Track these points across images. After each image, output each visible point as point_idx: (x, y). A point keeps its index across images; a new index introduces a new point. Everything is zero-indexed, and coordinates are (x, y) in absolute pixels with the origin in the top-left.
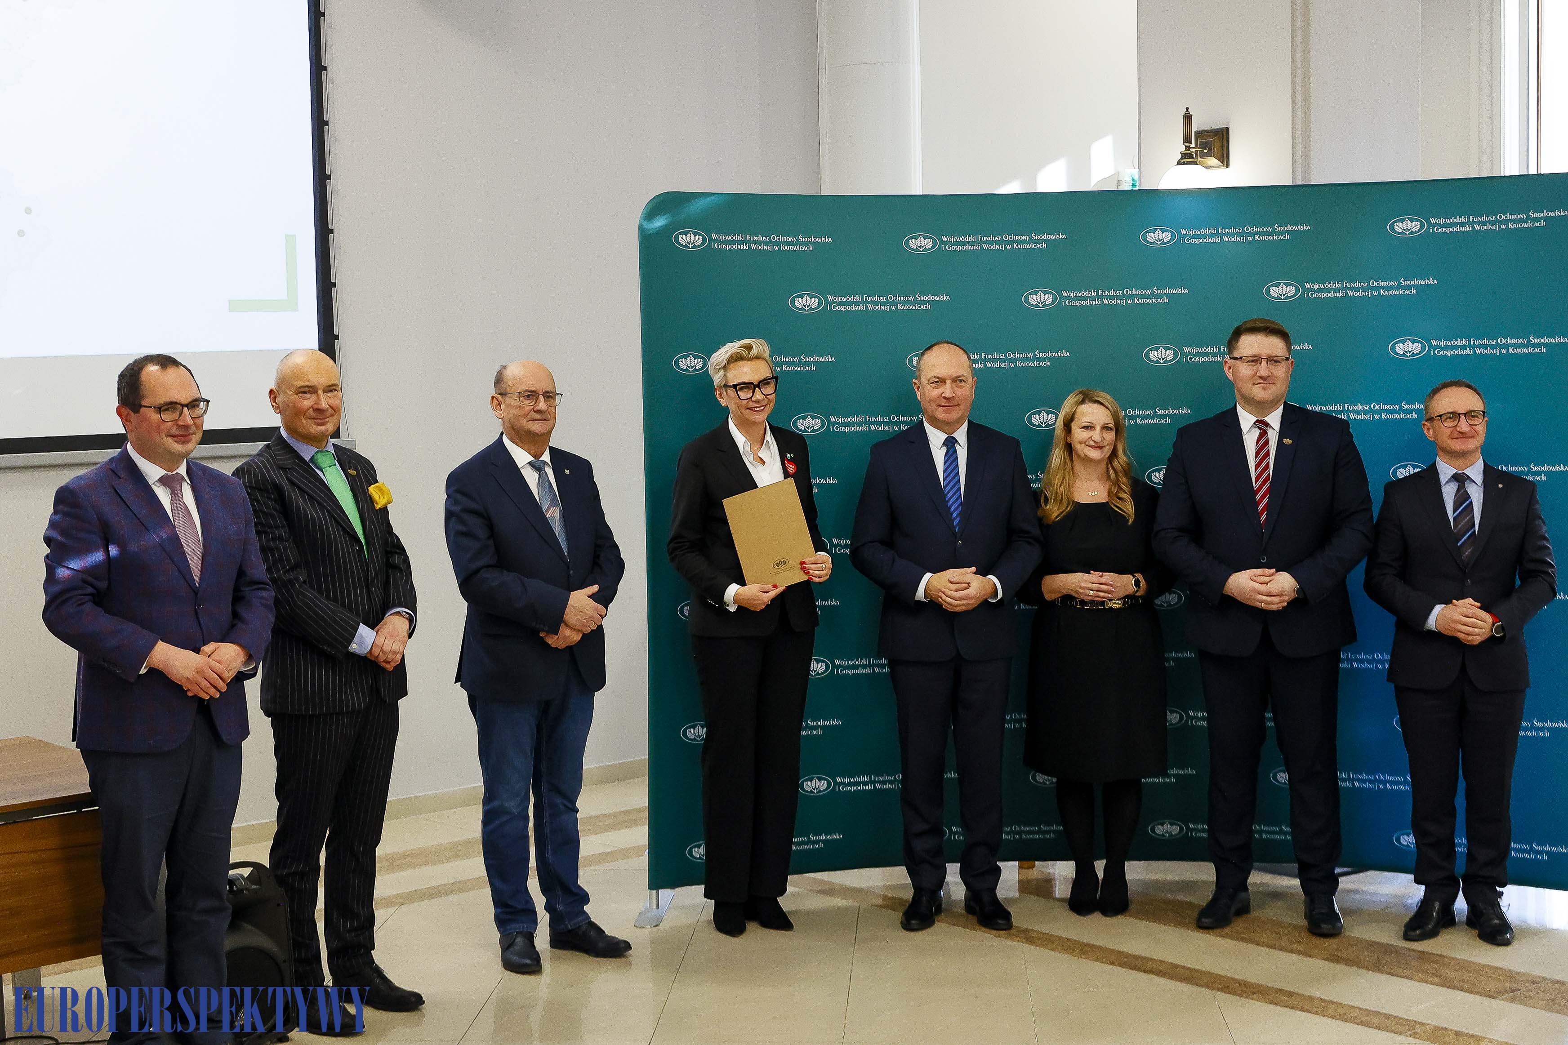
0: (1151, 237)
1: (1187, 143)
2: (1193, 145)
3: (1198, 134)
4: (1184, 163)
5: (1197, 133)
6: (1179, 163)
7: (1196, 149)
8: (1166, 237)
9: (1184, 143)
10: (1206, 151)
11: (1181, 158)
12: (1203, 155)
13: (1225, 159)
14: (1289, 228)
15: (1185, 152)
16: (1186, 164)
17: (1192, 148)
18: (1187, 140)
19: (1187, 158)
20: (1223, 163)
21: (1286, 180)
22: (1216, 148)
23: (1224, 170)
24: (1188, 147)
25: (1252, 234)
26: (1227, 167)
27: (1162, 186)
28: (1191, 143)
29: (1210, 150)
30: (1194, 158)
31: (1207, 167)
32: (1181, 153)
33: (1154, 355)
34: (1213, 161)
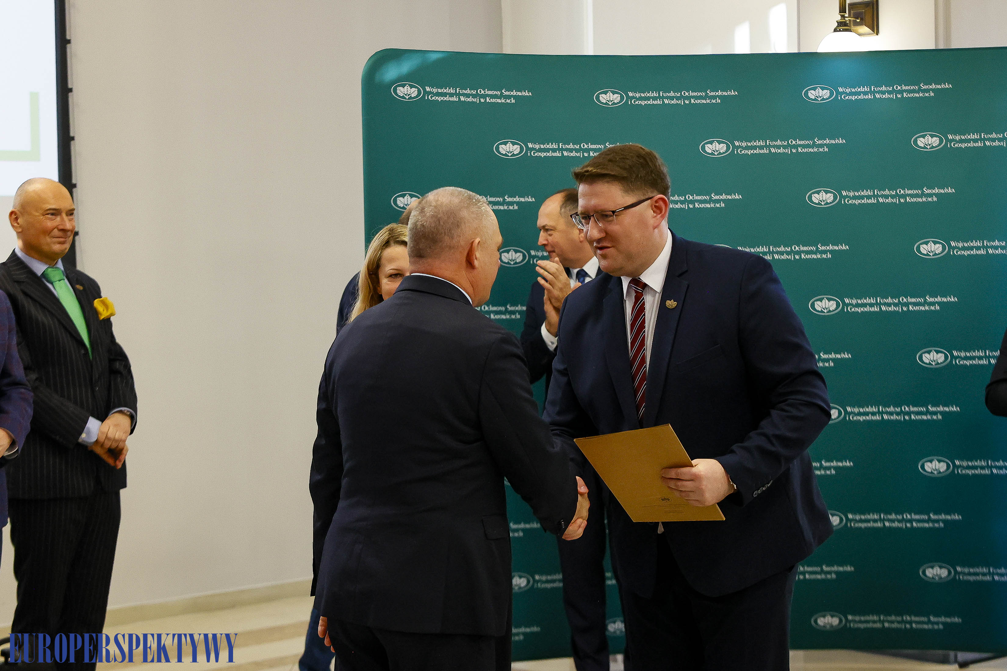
0: (812, 94)
1: (842, 13)
2: (847, 15)
3: (852, 5)
4: (840, 31)
5: (850, 5)
6: (835, 30)
7: (851, 19)
8: (825, 94)
9: (840, 13)
10: (858, 21)
11: (837, 26)
12: (856, 24)
13: (875, 28)
14: (933, 86)
15: (841, 21)
16: (841, 31)
17: (847, 17)
18: (842, 10)
19: (843, 26)
20: (873, 31)
21: (930, 45)
22: (868, 18)
23: (874, 37)
24: (843, 17)
25: (901, 92)
26: (877, 33)
27: (820, 50)
28: (846, 13)
29: (862, 19)
30: (848, 26)
31: (860, 35)
32: (837, 22)
33: (816, 198)
34: (864, 29)
